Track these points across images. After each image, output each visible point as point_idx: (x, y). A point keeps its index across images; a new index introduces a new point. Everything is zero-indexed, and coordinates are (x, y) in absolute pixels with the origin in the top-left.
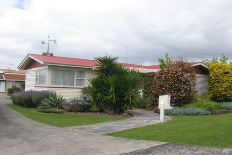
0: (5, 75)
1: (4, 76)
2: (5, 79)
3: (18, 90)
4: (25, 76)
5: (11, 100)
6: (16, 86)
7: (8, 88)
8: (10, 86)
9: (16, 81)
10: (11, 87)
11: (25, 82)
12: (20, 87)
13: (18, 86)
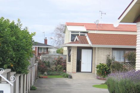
0: (90, 36)
1: (87, 38)
2: (90, 44)
3: (118, 67)
4: (135, 36)
5: (107, 90)
6: (113, 59)
7: (97, 63)
8: (102, 58)
9: (114, 49)
10: (104, 62)
11: (135, 49)
12: (122, 60)
13: (118, 58)
